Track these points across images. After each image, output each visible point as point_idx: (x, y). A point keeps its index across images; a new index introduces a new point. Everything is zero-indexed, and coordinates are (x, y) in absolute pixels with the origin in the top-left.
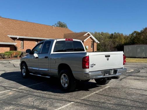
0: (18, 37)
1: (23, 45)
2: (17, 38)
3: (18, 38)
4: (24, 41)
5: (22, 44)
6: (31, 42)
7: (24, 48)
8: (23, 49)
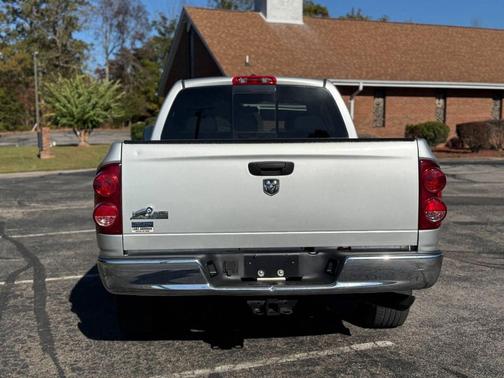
0: (361, 84)
1: (384, 113)
2: (357, 87)
3: (361, 88)
4: (388, 98)
5: (381, 109)
6: (415, 99)
7: (387, 123)
8: (384, 125)
